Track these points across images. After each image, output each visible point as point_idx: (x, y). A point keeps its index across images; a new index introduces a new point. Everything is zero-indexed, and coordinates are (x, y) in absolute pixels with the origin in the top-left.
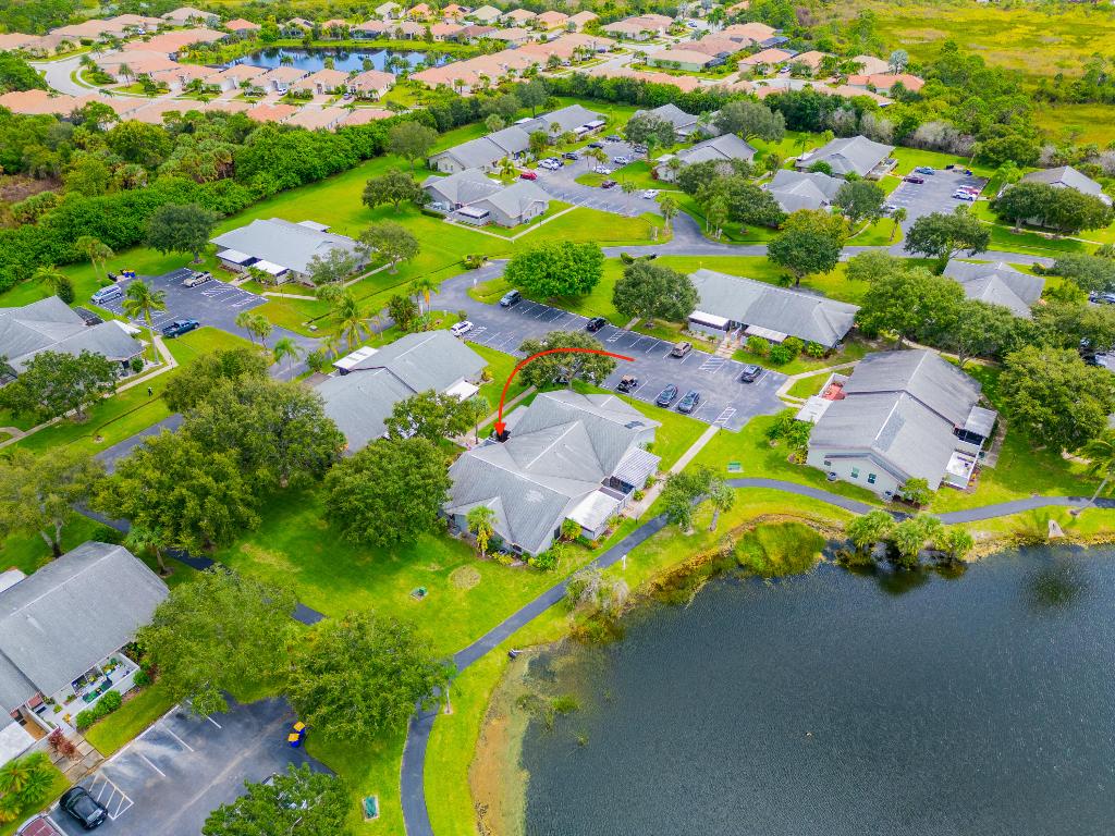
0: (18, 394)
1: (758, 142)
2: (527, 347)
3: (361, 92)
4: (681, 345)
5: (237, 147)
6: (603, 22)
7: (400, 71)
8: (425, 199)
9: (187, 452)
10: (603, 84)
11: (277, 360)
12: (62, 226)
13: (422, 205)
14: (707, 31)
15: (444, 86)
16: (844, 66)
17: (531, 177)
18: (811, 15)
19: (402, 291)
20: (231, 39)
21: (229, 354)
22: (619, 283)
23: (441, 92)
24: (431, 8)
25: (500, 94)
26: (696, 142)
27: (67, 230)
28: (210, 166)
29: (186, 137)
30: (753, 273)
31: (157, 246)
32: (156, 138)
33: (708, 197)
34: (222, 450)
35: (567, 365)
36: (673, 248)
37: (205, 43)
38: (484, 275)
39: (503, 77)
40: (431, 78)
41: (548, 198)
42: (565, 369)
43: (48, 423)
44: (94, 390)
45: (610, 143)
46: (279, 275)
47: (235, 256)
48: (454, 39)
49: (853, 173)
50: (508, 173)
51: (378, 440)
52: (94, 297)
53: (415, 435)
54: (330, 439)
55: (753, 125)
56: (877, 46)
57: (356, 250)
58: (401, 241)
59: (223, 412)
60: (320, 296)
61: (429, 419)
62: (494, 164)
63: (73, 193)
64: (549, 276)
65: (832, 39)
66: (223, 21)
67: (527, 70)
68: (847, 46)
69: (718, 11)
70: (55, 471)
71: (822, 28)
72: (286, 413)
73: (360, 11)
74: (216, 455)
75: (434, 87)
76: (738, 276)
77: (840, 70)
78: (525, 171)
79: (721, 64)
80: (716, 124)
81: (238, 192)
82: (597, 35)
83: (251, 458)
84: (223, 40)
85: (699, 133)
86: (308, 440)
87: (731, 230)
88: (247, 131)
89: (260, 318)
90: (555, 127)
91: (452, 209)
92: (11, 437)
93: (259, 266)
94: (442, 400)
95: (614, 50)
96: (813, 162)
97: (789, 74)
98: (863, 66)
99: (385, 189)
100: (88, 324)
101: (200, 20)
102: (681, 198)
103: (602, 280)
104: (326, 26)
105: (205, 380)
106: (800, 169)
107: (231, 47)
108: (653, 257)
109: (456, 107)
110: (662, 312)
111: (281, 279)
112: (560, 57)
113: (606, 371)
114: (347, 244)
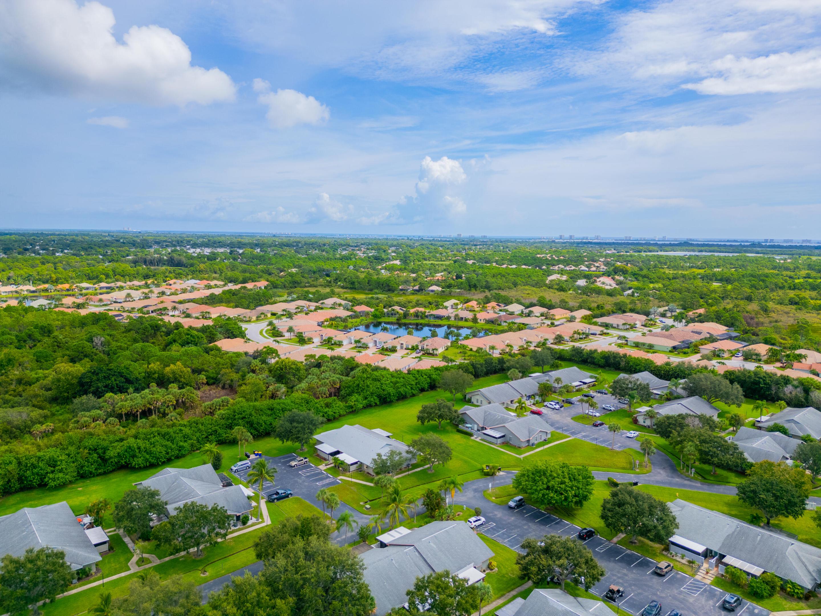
0: (165, 531)
1: (721, 405)
2: (527, 546)
3: (427, 349)
4: (663, 564)
5: (344, 378)
6: (595, 317)
7: (454, 339)
8: (460, 421)
9: (259, 595)
10: (595, 355)
11: (338, 529)
12: (228, 419)
13: (457, 425)
14: (673, 326)
15: (481, 349)
16: (788, 356)
17: (538, 413)
18: (756, 320)
19: (435, 486)
20: (356, 316)
21: (306, 519)
22: (606, 502)
23: (479, 353)
24: (479, 304)
25: (520, 356)
26: (668, 399)
27: (230, 421)
28: (325, 389)
29: (315, 370)
30: (725, 509)
31: (280, 437)
32: (298, 370)
33: (681, 442)
34: (283, 598)
35: (560, 566)
36: (652, 479)
37: (340, 317)
38: (498, 482)
39: (523, 346)
40: (473, 344)
41: (550, 429)
42: (557, 569)
43: (178, 555)
44: (213, 535)
45: (599, 395)
46: (352, 464)
47: (326, 448)
48: (491, 322)
49: (808, 436)
50: (521, 409)
51: (399, 609)
52: (233, 467)
53: (428, 610)
54: (363, 602)
55: (715, 391)
56: (815, 343)
57: (407, 452)
58: (439, 449)
59: (291, 565)
60: (376, 483)
61: (442, 597)
62: (512, 402)
63: (240, 399)
64: (548, 488)
65: (776, 337)
66: (353, 306)
67: (539, 343)
68: (789, 342)
69: (681, 313)
70: (169, 594)
71: (767, 329)
72: (335, 573)
73: (434, 304)
74: (278, 601)
75: (475, 349)
76: (712, 510)
77: (785, 358)
78: (534, 408)
79: (686, 348)
80: (684, 389)
81: (339, 405)
82: (590, 324)
83: (302, 607)
84: (351, 317)
85: (671, 393)
86: (346, 599)
87: (702, 469)
88: (352, 369)
89: (333, 495)
90: (558, 380)
91: (478, 430)
92: (150, 562)
93: (340, 457)
94: (454, 581)
95: (602, 334)
96: (771, 423)
97: (742, 358)
98: (805, 357)
99: (434, 412)
100: (223, 486)
101: (340, 305)
102: (657, 440)
103: (592, 497)
104: (412, 311)
105: (286, 537)
106: (760, 428)
107: (354, 320)
108: (636, 484)
109: (489, 362)
110: (645, 531)
111: (352, 468)
112: (563, 335)
113: (595, 578)
114: (402, 447)
